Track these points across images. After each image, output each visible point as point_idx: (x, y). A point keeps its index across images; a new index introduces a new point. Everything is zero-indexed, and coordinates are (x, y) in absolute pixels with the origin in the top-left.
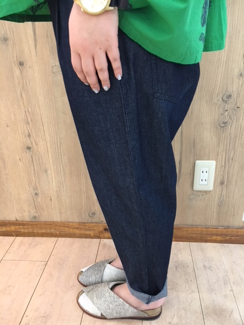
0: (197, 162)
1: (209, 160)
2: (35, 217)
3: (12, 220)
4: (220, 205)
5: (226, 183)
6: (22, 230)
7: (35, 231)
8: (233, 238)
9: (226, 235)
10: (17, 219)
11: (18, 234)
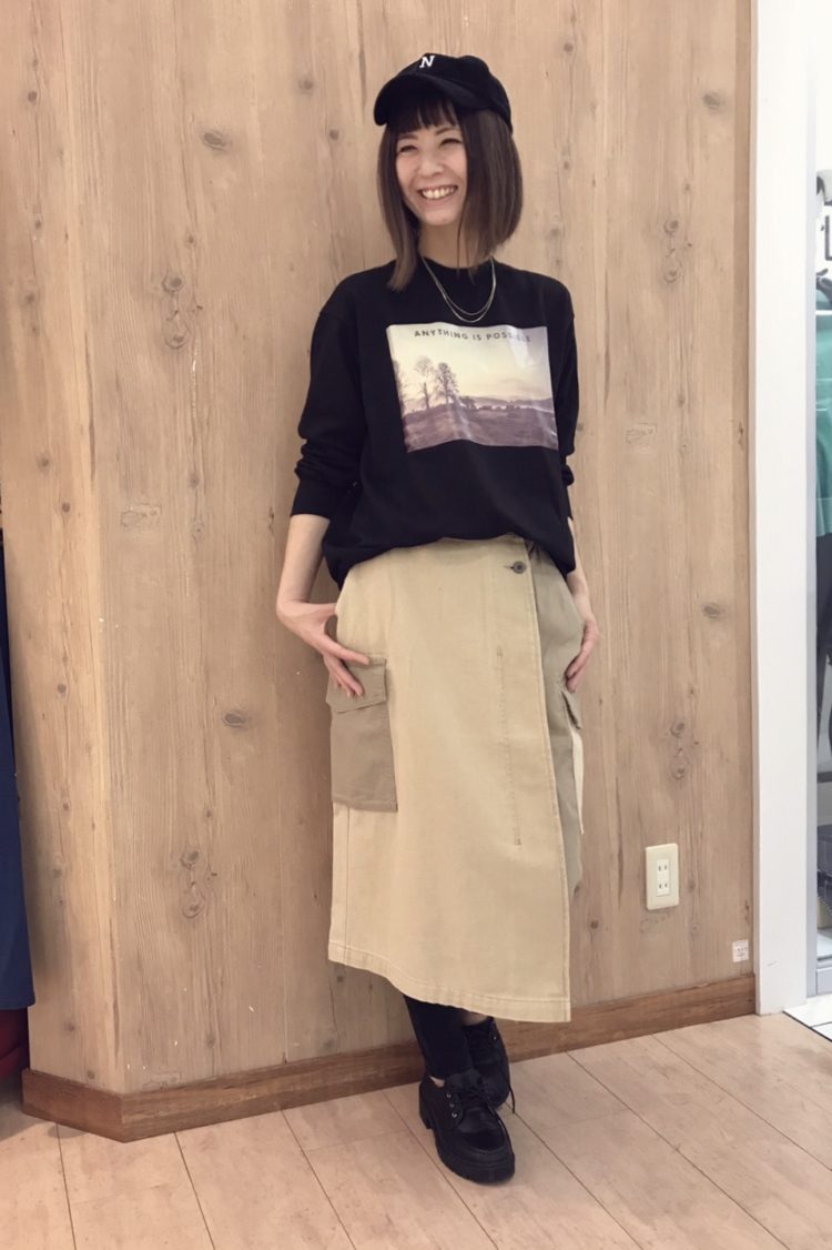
0: (650, 850)
1: (666, 843)
2: (329, 1044)
3: (273, 1063)
4: (693, 935)
5: (697, 887)
6: (299, 1088)
7: (329, 1083)
8: (725, 1004)
9: (713, 1001)
10: (287, 1057)
11: (287, 1102)
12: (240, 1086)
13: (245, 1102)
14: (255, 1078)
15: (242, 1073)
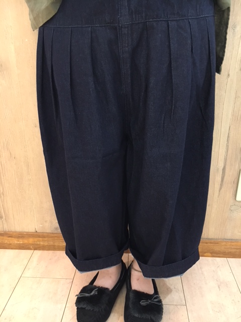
2: (56, 229)
3: (32, 231)
6: (42, 243)
7: (56, 244)
10: (37, 230)
11: (37, 248)
12: (15, 237)
13: (17, 244)
14: (21, 235)
15: (16, 232)
